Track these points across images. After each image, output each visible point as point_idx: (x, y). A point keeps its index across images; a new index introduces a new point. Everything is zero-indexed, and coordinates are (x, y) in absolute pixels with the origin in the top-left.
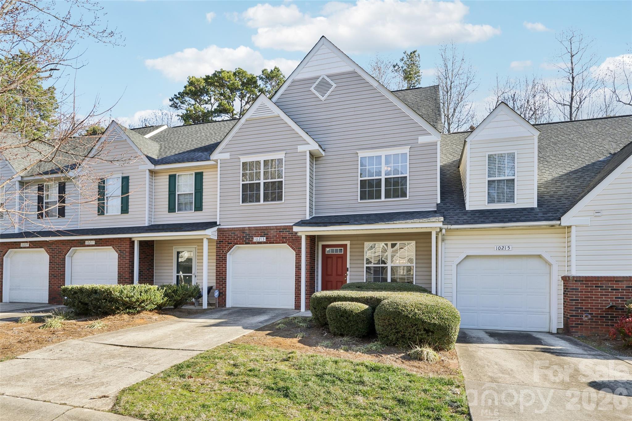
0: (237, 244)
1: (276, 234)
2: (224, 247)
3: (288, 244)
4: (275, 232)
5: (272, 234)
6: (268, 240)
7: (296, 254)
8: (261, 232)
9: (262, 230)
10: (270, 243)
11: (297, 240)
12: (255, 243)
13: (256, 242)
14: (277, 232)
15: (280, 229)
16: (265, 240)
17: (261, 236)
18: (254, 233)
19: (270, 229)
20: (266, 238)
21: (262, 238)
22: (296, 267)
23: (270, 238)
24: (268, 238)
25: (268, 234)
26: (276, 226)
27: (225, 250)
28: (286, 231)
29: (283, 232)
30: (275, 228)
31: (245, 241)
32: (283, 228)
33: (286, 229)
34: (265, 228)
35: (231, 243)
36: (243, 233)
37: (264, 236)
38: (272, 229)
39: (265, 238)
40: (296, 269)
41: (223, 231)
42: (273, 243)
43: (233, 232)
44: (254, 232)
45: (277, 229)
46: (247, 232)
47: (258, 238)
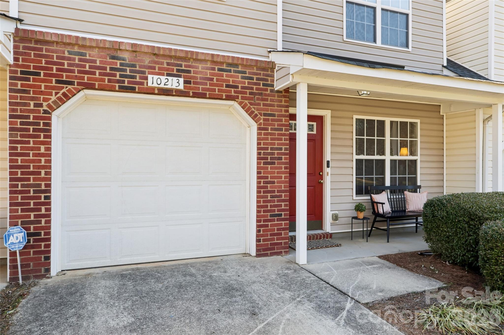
0: (91, 87)
1: (211, 74)
2: (42, 93)
3: (240, 104)
4: (207, 69)
5: (201, 73)
6: (190, 88)
7: (259, 129)
8: (168, 64)
9: (171, 57)
10: (196, 95)
11: (261, 94)
12: (151, 91)
13: (153, 88)
14: (214, 69)
15: (222, 63)
16: (181, 87)
17: (168, 75)
18: (146, 63)
19: (197, 60)
20: (185, 82)
21: (175, 79)
22: (258, 159)
23: (195, 83)
24: (189, 83)
25: (189, 72)
26: (213, 55)
27: (45, 100)
28: (235, 72)
29: (230, 71)
30: (210, 58)
31: (118, 81)
32: (230, 61)
33: (236, 65)
34: (183, 55)
35: (71, 83)
36: (113, 58)
37: (180, 76)
38: (201, 61)
39: (181, 80)
40: (258, 163)
41: (37, 41)
42: (202, 96)
43: (76, 49)
44: (147, 61)
45: (213, 62)
46: (126, 55)
47: (163, 78)
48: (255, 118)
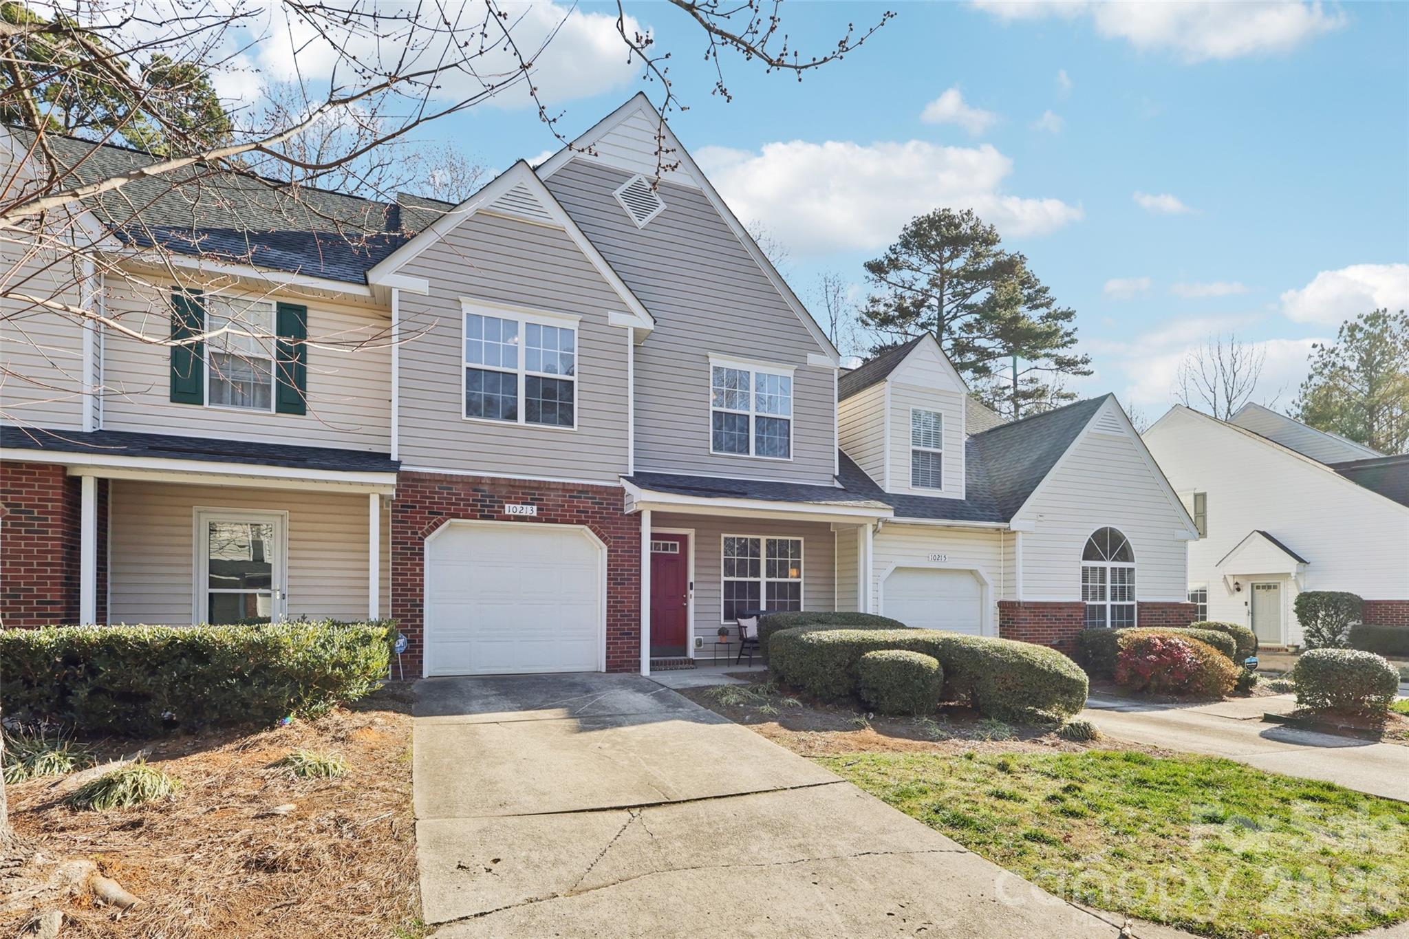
0: (457, 516)
1: (562, 501)
2: (417, 523)
3: (590, 527)
4: (559, 496)
5: (554, 500)
6: (543, 515)
7: (609, 551)
8: (523, 494)
9: (525, 487)
10: (548, 521)
11: (611, 518)
12: (508, 518)
13: (510, 516)
14: (565, 496)
15: (572, 491)
16: (535, 514)
17: (523, 503)
18: (504, 494)
19: (549, 489)
20: (538, 509)
21: (529, 507)
22: (608, 579)
23: (547, 510)
24: (542, 510)
25: (542, 500)
26: (564, 483)
27: (420, 528)
28: (585, 498)
29: (580, 497)
30: (561, 487)
31: (479, 511)
32: (580, 488)
33: (587, 492)
34: (536, 485)
35: (440, 514)
36: (475, 490)
37: (533, 504)
38: (553, 489)
39: (535, 508)
40: (608, 584)
41: (414, 480)
42: (555, 521)
43: (445, 485)
44: (504, 492)
45: (565, 490)
46: (486, 488)
47: (519, 507)
48: (604, 540)
